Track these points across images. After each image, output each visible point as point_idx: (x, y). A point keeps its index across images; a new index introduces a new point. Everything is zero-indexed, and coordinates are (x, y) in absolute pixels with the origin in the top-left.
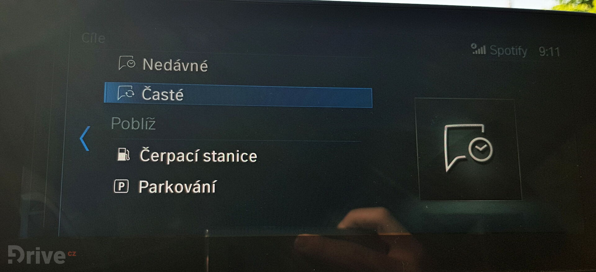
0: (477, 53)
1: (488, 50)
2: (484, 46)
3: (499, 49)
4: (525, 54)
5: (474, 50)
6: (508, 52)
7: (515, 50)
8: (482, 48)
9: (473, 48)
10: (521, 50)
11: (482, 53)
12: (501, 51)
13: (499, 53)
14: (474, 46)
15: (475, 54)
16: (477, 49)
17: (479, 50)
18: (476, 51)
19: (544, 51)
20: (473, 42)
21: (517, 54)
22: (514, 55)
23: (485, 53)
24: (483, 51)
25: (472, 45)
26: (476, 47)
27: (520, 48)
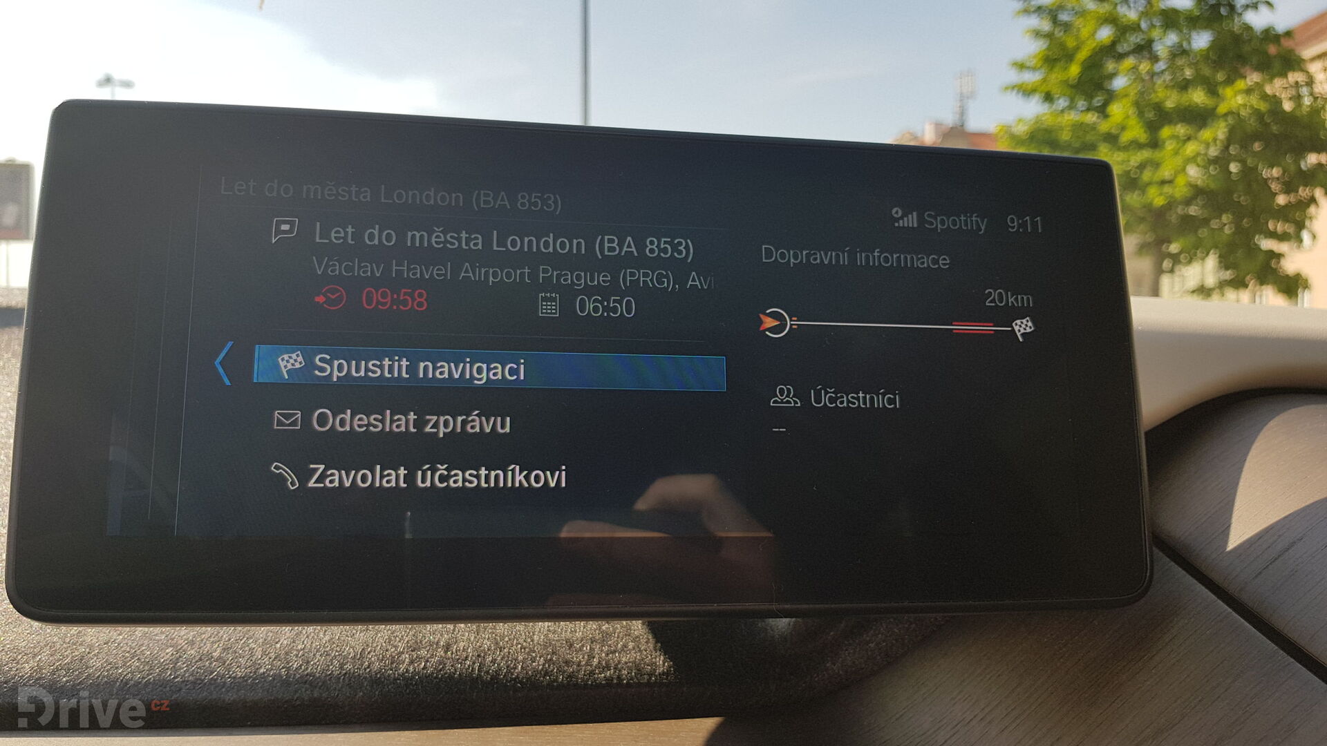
0: (901, 225)
1: (921, 220)
2: (915, 213)
3: (939, 219)
4: (983, 228)
5: (897, 220)
6: (954, 223)
7: (966, 221)
8: (910, 216)
9: (895, 216)
10: (977, 221)
11: (911, 225)
12: (943, 222)
13: (939, 226)
14: (897, 213)
15: (899, 227)
16: (902, 218)
17: (905, 219)
18: (901, 221)
19: (1016, 224)
20: (896, 207)
21: (969, 228)
22: (965, 228)
23: (915, 225)
24: (912, 221)
25: (894, 210)
26: (900, 214)
27: (976, 217)
